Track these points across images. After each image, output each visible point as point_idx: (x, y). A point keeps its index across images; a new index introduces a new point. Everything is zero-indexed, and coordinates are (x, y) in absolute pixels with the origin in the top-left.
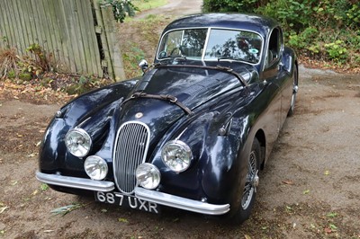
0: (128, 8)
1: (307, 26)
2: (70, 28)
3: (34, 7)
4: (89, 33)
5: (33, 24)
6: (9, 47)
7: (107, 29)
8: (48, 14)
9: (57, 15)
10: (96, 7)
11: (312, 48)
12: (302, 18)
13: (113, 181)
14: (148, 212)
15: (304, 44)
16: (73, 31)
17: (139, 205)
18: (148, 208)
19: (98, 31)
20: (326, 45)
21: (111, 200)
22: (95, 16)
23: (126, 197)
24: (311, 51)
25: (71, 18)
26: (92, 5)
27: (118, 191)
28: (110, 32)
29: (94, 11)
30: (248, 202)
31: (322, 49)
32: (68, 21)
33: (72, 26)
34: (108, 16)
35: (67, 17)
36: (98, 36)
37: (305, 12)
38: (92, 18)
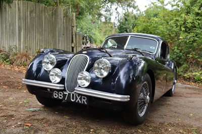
0: (90, 39)
1: (183, 64)
2: (59, 43)
3: (43, 32)
4: (68, 46)
5: (41, 41)
6: (27, 52)
7: (77, 45)
8: (50, 36)
9: (54, 37)
10: (74, 33)
11: (185, 75)
12: (181, 60)
13: (64, 84)
14: (81, 104)
15: (181, 73)
16: (60, 45)
17: (76, 99)
18: (81, 101)
19: (73, 45)
20: (194, 74)
21: (61, 97)
22: (72, 38)
23: (69, 94)
24: (185, 77)
25: (60, 39)
26: (72, 32)
27: (66, 91)
28: (79, 47)
29: (72, 36)
30: (143, 113)
31: (191, 76)
32: (59, 40)
33: (60, 43)
34: (79, 38)
35: (59, 38)
36: (73, 48)
37: (183, 57)
38: (71, 39)
